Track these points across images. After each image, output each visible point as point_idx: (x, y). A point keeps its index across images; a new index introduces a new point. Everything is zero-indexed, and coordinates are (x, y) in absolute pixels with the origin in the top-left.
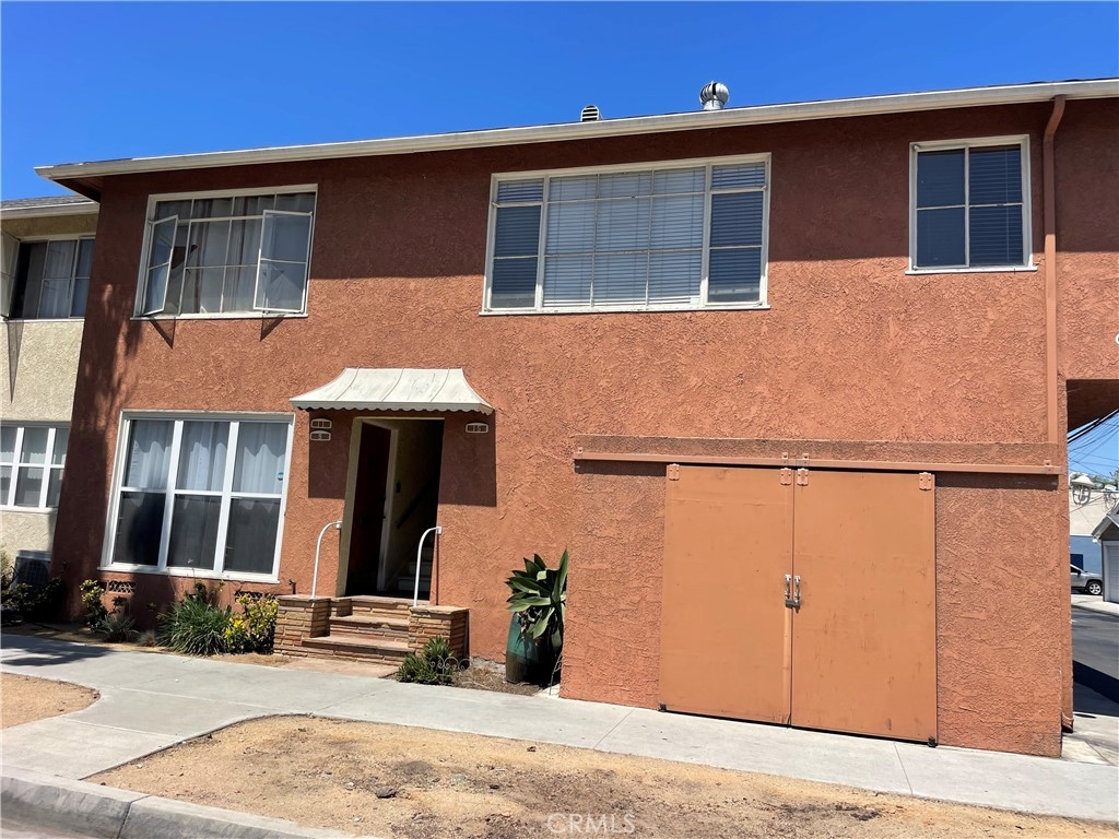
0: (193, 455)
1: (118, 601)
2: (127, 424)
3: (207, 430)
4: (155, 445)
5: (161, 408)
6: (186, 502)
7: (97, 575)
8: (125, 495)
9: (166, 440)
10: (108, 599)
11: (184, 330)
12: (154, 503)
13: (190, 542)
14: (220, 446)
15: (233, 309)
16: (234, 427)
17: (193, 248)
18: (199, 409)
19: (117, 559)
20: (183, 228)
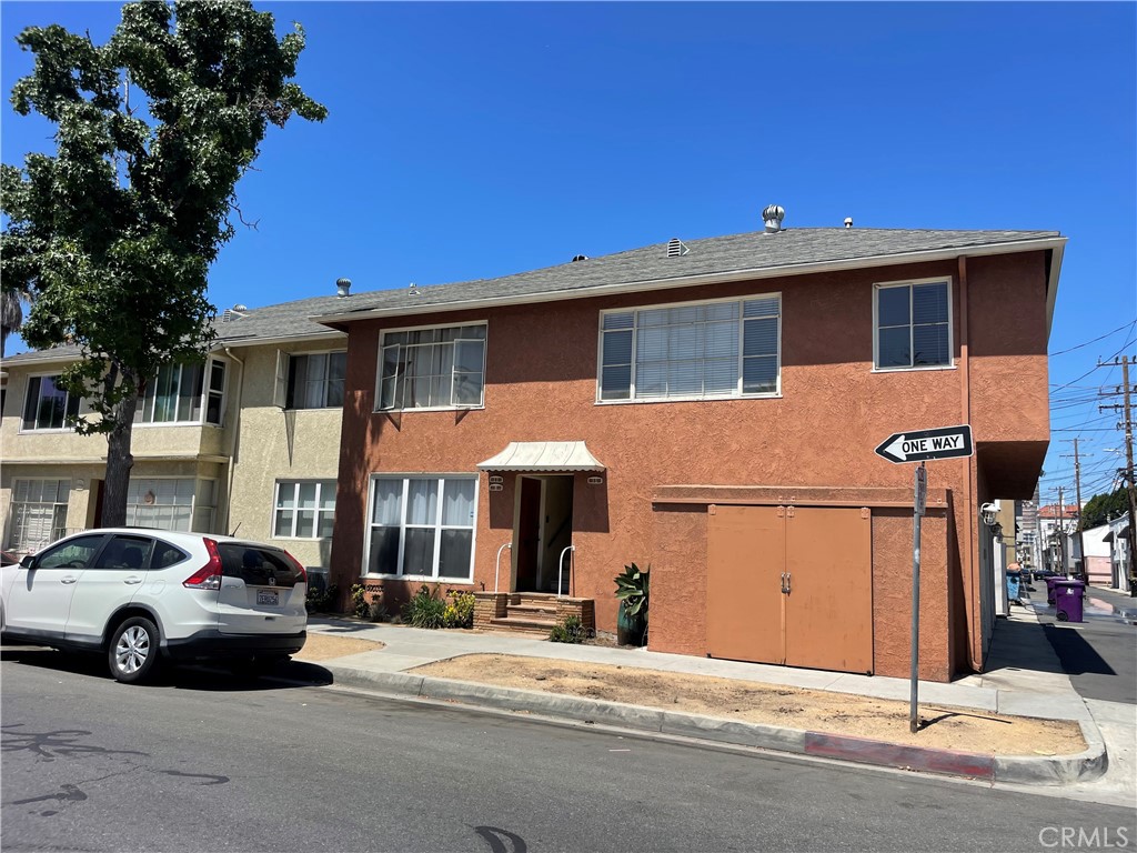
0: (415, 501)
1: (375, 597)
2: (374, 482)
3: (422, 485)
4: (391, 495)
5: (395, 471)
6: (413, 532)
7: (361, 582)
8: (374, 529)
9: (399, 493)
10: (368, 597)
11: (407, 419)
12: (393, 532)
13: (416, 559)
14: (432, 495)
15: (436, 405)
16: (441, 483)
17: (409, 363)
18: (418, 472)
19: (370, 571)
20: (403, 350)
